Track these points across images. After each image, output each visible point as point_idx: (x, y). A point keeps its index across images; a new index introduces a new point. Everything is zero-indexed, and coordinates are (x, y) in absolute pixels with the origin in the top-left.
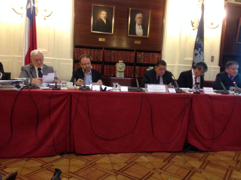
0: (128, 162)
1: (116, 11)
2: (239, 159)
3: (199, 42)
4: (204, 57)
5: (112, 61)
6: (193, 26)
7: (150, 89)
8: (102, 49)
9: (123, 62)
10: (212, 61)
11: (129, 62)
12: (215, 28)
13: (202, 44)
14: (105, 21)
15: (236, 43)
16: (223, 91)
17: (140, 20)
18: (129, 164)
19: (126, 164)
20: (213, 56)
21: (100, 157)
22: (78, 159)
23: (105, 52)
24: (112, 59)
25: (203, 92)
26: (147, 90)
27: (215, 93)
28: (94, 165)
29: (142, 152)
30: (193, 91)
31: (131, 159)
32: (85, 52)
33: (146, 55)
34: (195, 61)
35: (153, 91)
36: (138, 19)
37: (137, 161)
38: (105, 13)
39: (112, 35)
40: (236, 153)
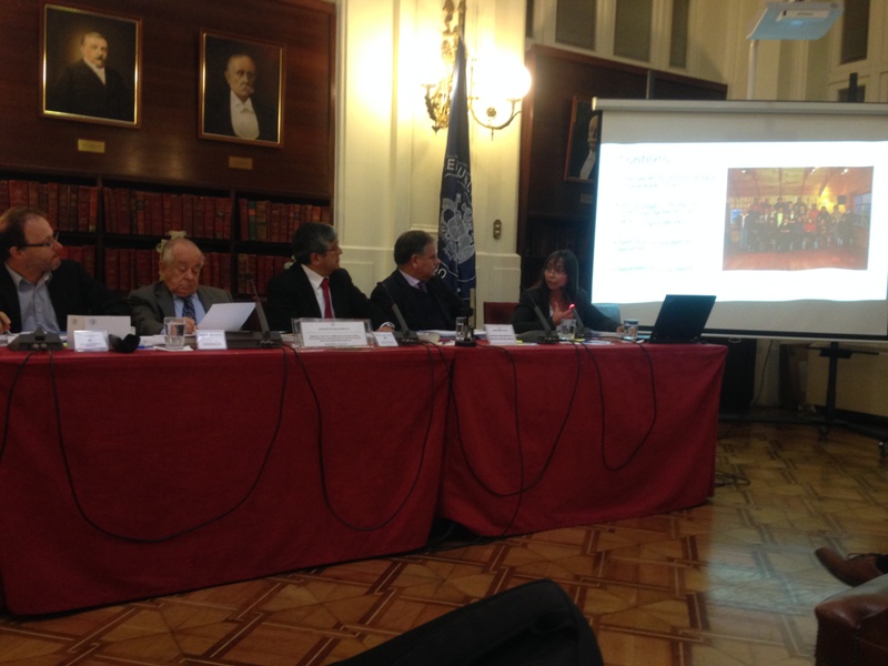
0: (238, 618)
1: (146, 38)
2: (599, 550)
3: (454, 172)
4: (472, 222)
5: (141, 232)
6: (433, 117)
7: (312, 337)
8: (92, 182)
10: (497, 236)
11: (211, 237)
12: (501, 128)
13: (466, 180)
14: (101, 74)
16: (542, 333)
17: (245, 79)
20: (498, 222)
21: (119, 615)
22: (25, 636)
23: (106, 198)
24: (141, 224)
25: (487, 341)
27: (520, 343)
28: (98, 650)
30: (453, 338)
32: (18, 192)
33: (275, 212)
34: (446, 235)
35: (323, 344)
36: (237, 77)
39: (132, 129)
40: (588, 533)
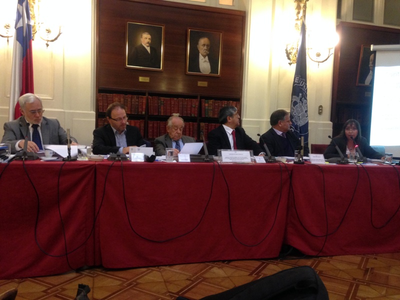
0: (192, 279)
1: (166, 33)
2: (367, 267)
3: (299, 83)
4: (307, 107)
5: (162, 114)
6: (289, 59)
7: (226, 158)
8: (144, 94)
9: (179, 116)
10: (320, 113)
11: (190, 116)
12: (323, 62)
13: (304, 87)
14: (148, 49)
15: (357, 85)
16: (339, 159)
17: (205, 48)
18: (193, 282)
19: (189, 282)
20: (321, 106)
21: (144, 272)
22: (108, 277)
23: (149, 100)
24: (162, 111)
25: (310, 162)
26: (221, 160)
27: (327, 163)
28: (135, 286)
29: (214, 261)
30: (293, 160)
31: (196, 274)
32: (117, 99)
33: (216, 104)
34: (294, 113)
35: (231, 161)
36: (202, 47)
37: (207, 275)
38: (149, 36)
39: (161, 72)
40: (363, 258)
